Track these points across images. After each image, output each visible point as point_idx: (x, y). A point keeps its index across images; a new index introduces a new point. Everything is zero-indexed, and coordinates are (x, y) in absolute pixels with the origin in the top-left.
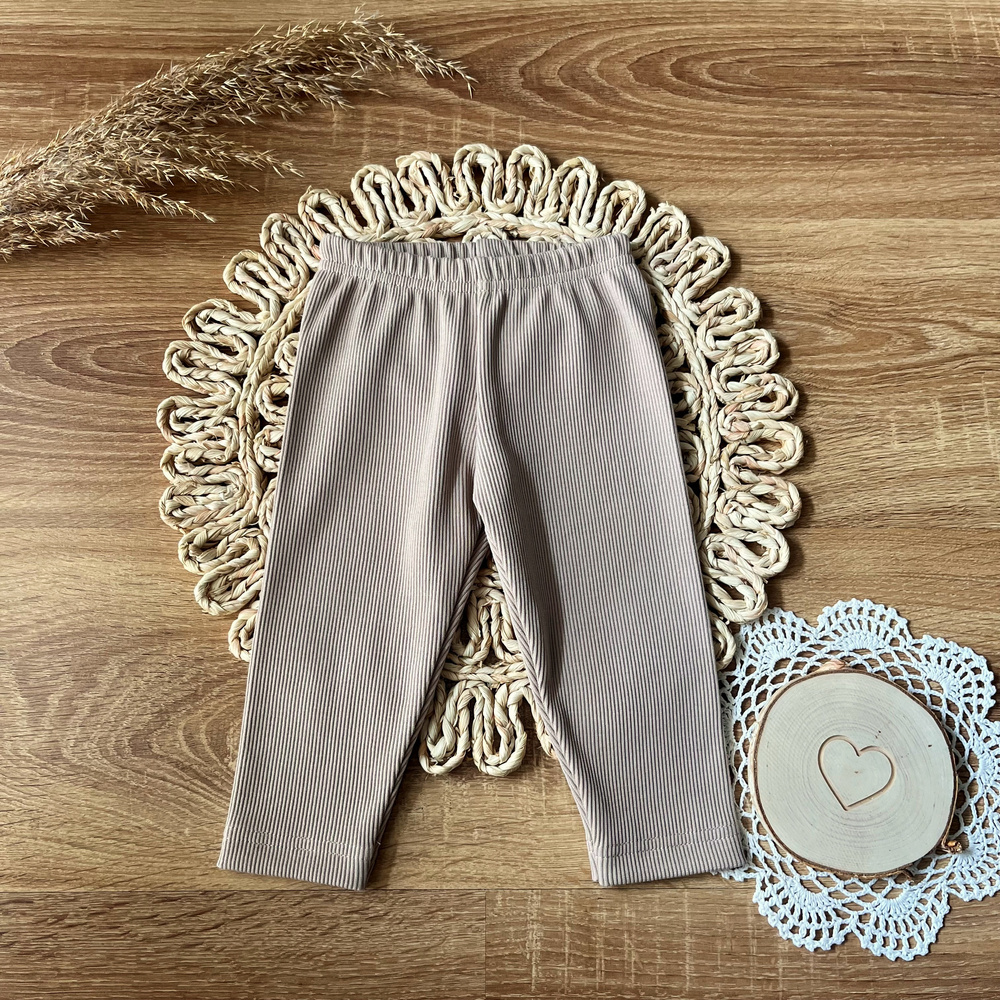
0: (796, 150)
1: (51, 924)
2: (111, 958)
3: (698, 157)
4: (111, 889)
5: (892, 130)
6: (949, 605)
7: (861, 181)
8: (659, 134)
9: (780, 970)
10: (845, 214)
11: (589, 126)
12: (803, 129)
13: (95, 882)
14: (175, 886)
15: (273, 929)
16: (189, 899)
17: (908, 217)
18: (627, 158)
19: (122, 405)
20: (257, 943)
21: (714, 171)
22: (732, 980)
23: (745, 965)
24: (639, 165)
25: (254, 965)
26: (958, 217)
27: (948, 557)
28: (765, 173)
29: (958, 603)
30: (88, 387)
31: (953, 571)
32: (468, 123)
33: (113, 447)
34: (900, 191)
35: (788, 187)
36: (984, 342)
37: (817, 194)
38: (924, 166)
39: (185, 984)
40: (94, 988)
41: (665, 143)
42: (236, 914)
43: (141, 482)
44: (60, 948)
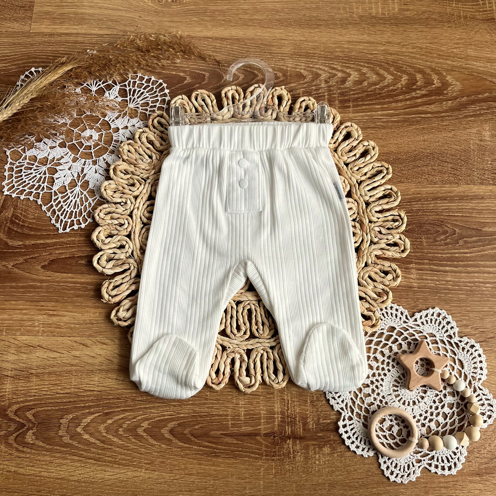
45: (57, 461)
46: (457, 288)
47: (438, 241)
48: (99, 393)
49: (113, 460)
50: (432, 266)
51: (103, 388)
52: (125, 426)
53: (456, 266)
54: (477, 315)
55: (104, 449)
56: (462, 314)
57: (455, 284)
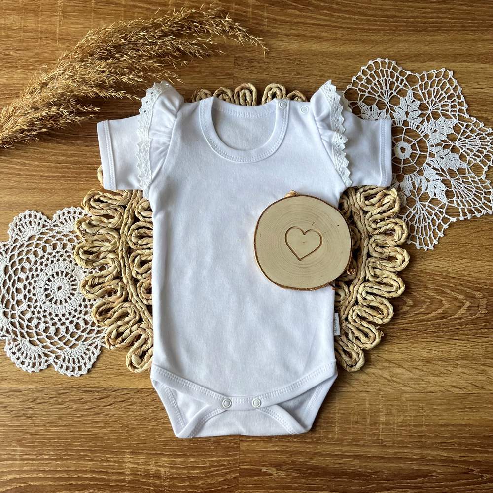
0: (406, 26)
1: (31, 402)
2: (60, 418)
3: (355, 28)
4: (60, 386)
5: (455, 16)
6: (471, 259)
7: (439, 42)
8: (336, 15)
9: (381, 430)
10: (430, 60)
11: (300, 10)
12: (410, 14)
13: (52, 382)
14: (90, 385)
15: (137, 406)
16: (98, 391)
17: (461, 62)
18: (319, 28)
19: (61, 150)
20: (130, 413)
21: (364, 36)
23: (364, 427)
24: (326, 32)
25: (129, 423)
26: (486, 63)
27: (472, 235)
28: (390, 38)
29: (476, 258)
31: (474, 242)
32: (239, 7)
33: (57, 171)
34: (458, 48)
35: (401, 45)
37: (415, 49)
38: (471, 36)
39: (96, 431)
40: (52, 432)
41: (339, 20)
42: (120, 399)
43: (72, 189)
44: (35, 413)
45: (485, 276)
46: (82, 453)
48: (454, 338)
49: (432, 276)
50: (107, 478)
51: (450, 342)
52: (425, 307)
54: (64, 422)
55: (442, 286)
56: (80, 423)
57: (83, 458)
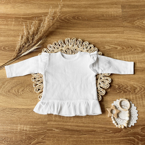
22: (77, 120)
30: (7, 52)
36: (112, 48)
47: (10, 139)
53: (7, 131)
